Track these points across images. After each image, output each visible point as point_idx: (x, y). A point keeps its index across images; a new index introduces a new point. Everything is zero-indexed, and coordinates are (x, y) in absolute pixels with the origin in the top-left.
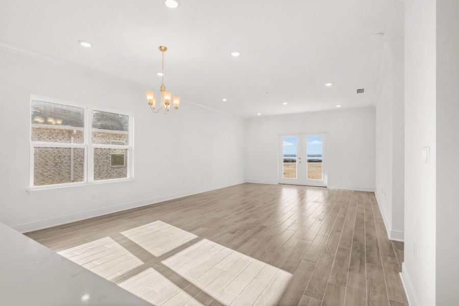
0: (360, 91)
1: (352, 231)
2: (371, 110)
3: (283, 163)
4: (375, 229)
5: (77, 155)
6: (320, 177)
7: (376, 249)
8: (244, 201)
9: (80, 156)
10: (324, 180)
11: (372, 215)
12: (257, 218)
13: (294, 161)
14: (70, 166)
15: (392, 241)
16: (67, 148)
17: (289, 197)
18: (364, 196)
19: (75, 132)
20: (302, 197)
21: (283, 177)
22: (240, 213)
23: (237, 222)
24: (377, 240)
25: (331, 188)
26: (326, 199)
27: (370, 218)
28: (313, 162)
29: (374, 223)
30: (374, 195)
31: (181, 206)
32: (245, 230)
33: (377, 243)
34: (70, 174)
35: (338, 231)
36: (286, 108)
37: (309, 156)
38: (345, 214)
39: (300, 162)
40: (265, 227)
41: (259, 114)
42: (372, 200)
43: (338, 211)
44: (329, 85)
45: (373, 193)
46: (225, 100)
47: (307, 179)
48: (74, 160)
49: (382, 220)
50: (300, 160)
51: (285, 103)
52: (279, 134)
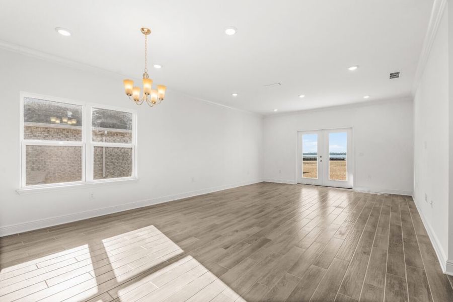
0: (394, 75)
1: (386, 254)
2: (408, 99)
3: (303, 161)
4: (418, 251)
5: (109, 153)
6: (344, 177)
7: (425, 291)
8: (254, 204)
9: (111, 155)
10: (350, 181)
11: (412, 228)
12: (262, 227)
13: (315, 159)
14: (102, 164)
15: (449, 276)
16: (100, 147)
17: (309, 198)
18: (399, 201)
19: (106, 132)
20: (323, 199)
21: (302, 177)
22: (244, 219)
23: (237, 231)
24: (424, 274)
25: (358, 189)
26: (351, 204)
27: (410, 233)
28: (340, 160)
29: (416, 242)
30: (412, 200)
31: (185, 208)
32: (243, 244)
33: (425, 280)
34: (102, 171)
35: (365, 253)
36: (304, 102)
37: (331, 154)
38: (374, 226)
39: (321, 161)
40: (269, 240)
41: (276, 110)
42: (410, 207)
43: (365, 222)
44: (353, 69)
45: (410, 198)
46: (235, 95)
47: (329, 179)
48: (106, 158)
49: (428, 237)
50: (321, 159)
51: (302, 96)
52: (298, 132)
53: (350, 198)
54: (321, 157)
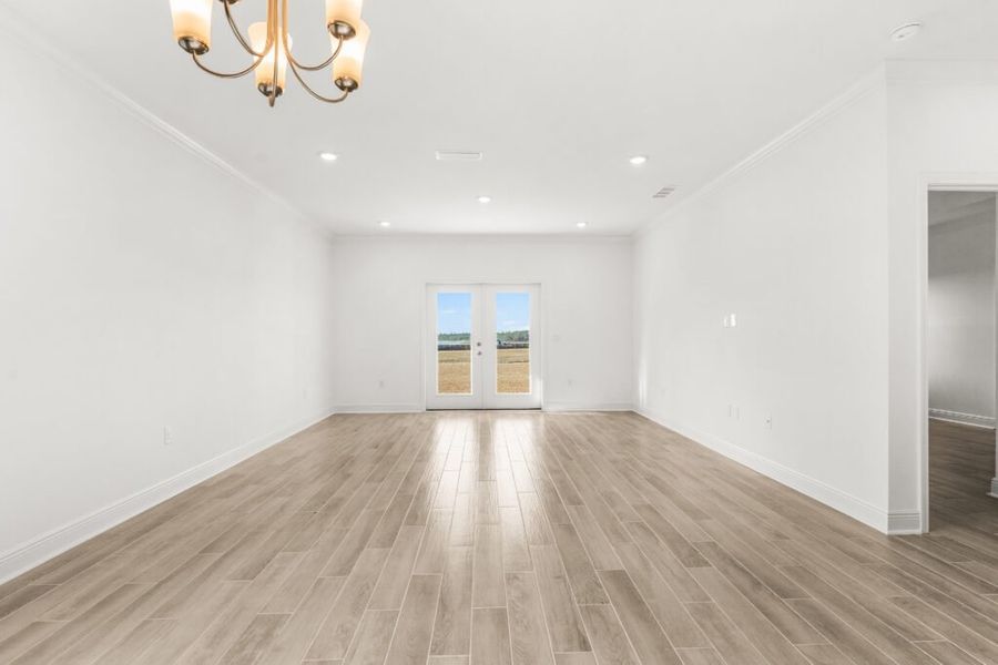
0: (664, 193)
6: (525, 387)
10: (536, 393)
21: (438, 394)
25: (551, 409)
37: (499, 336)
39: (480, 353)
41: (385, 224)
46: (329, 157)
47: (496, 392)
50: (479, 349)
52: (427, 284)
53: (536, 430)
54: (479, 344)
